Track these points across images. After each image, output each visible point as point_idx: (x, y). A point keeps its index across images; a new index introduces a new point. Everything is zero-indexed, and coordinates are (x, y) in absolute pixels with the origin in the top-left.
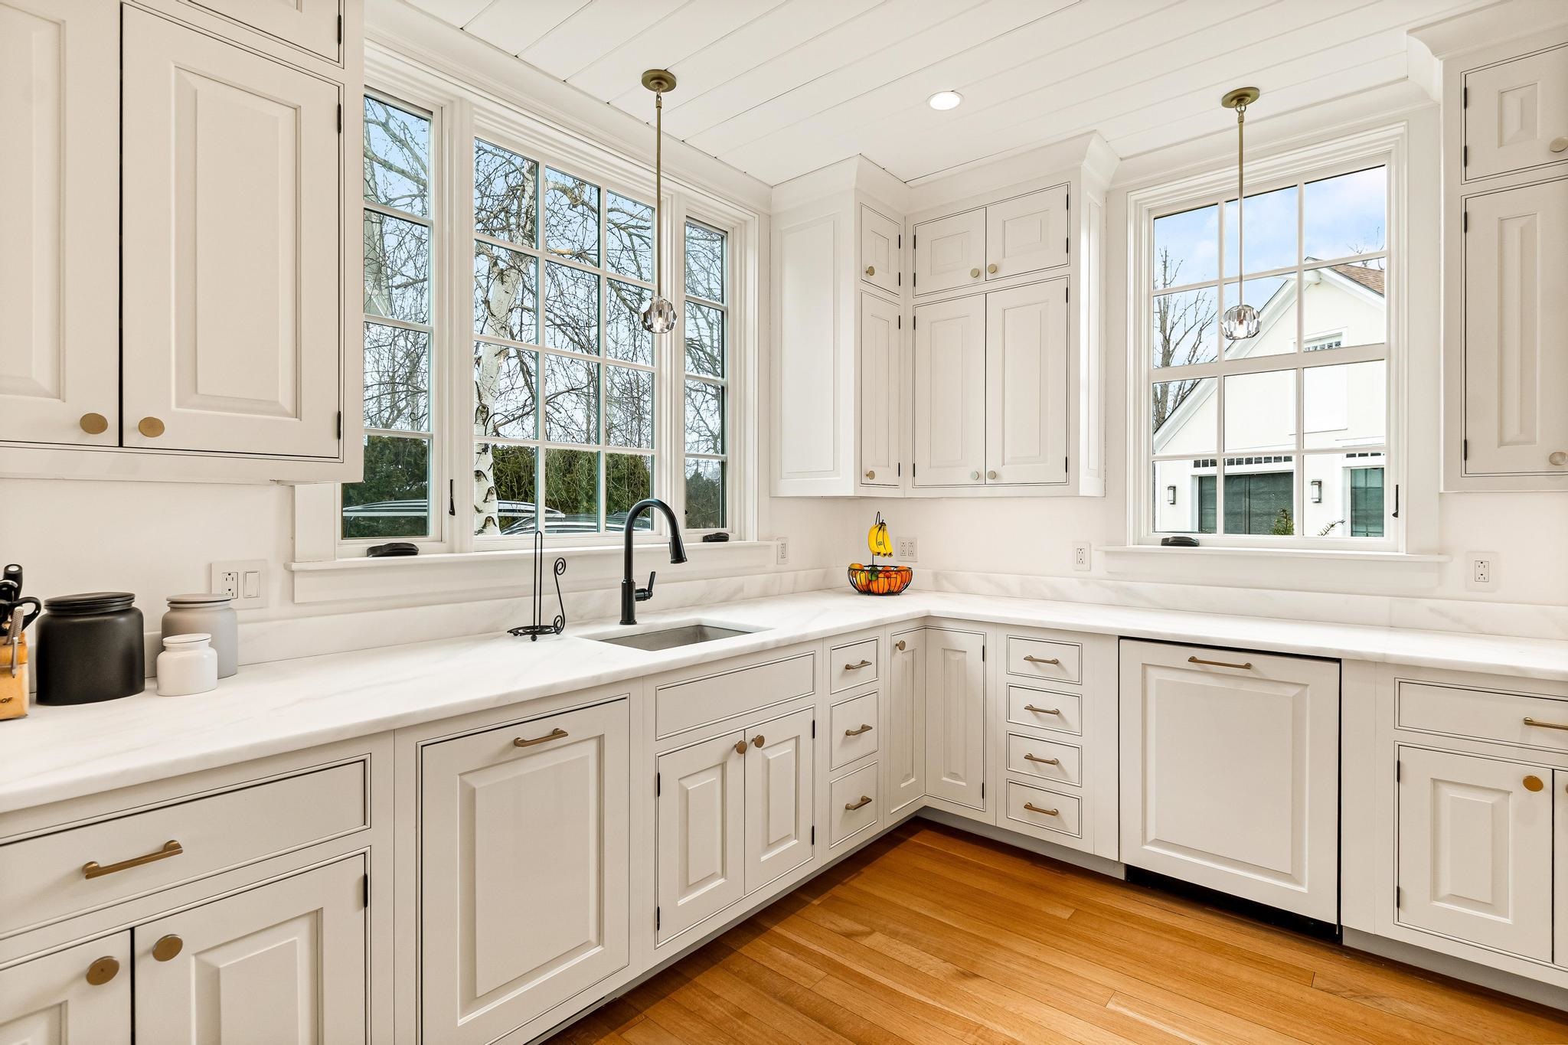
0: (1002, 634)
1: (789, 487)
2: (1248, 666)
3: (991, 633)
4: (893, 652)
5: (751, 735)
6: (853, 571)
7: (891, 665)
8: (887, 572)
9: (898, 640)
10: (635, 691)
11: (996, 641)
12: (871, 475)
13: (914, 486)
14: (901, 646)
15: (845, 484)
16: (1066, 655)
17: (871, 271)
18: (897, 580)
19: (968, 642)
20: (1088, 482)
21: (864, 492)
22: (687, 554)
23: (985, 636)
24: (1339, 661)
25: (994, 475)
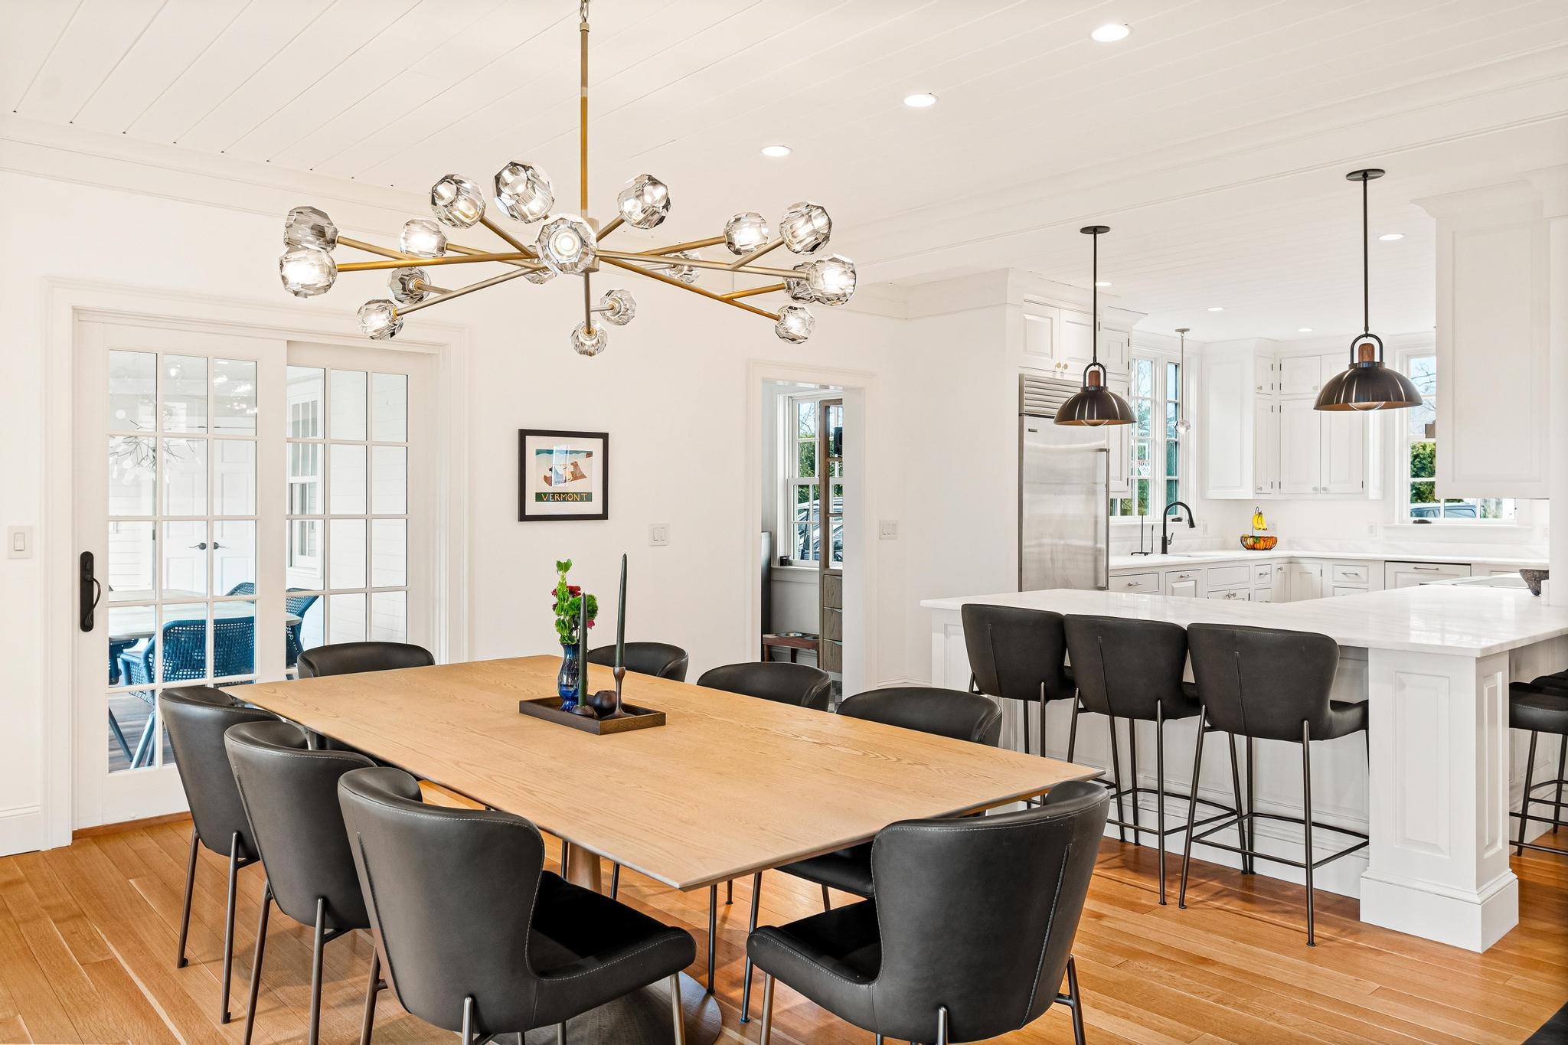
0: (1331, 563)
1: (1212, 494)
2: (1437, 569)
3: (1325, 563)
4: (1277, 571)
5: (1232, 592)
6: (1243, 539)
7: (1277, 577)
8: (1264, 539)
9: (1279, 566)
10: (1204, 568)
11: (1327, 566)
12: (1261, 489)
13: (1280, 493)
14: (1281, 569)
15: (1248, 493)
16: (1361, 571)
17: (1261, 388)
18: (1270, 542)
19: (1312, 568)
20: (1374, 491)
21: (1257, 497)
22: (1195, 524)
23: (1322, 565)
24: (1470, 565)
25: (1325, 489)
